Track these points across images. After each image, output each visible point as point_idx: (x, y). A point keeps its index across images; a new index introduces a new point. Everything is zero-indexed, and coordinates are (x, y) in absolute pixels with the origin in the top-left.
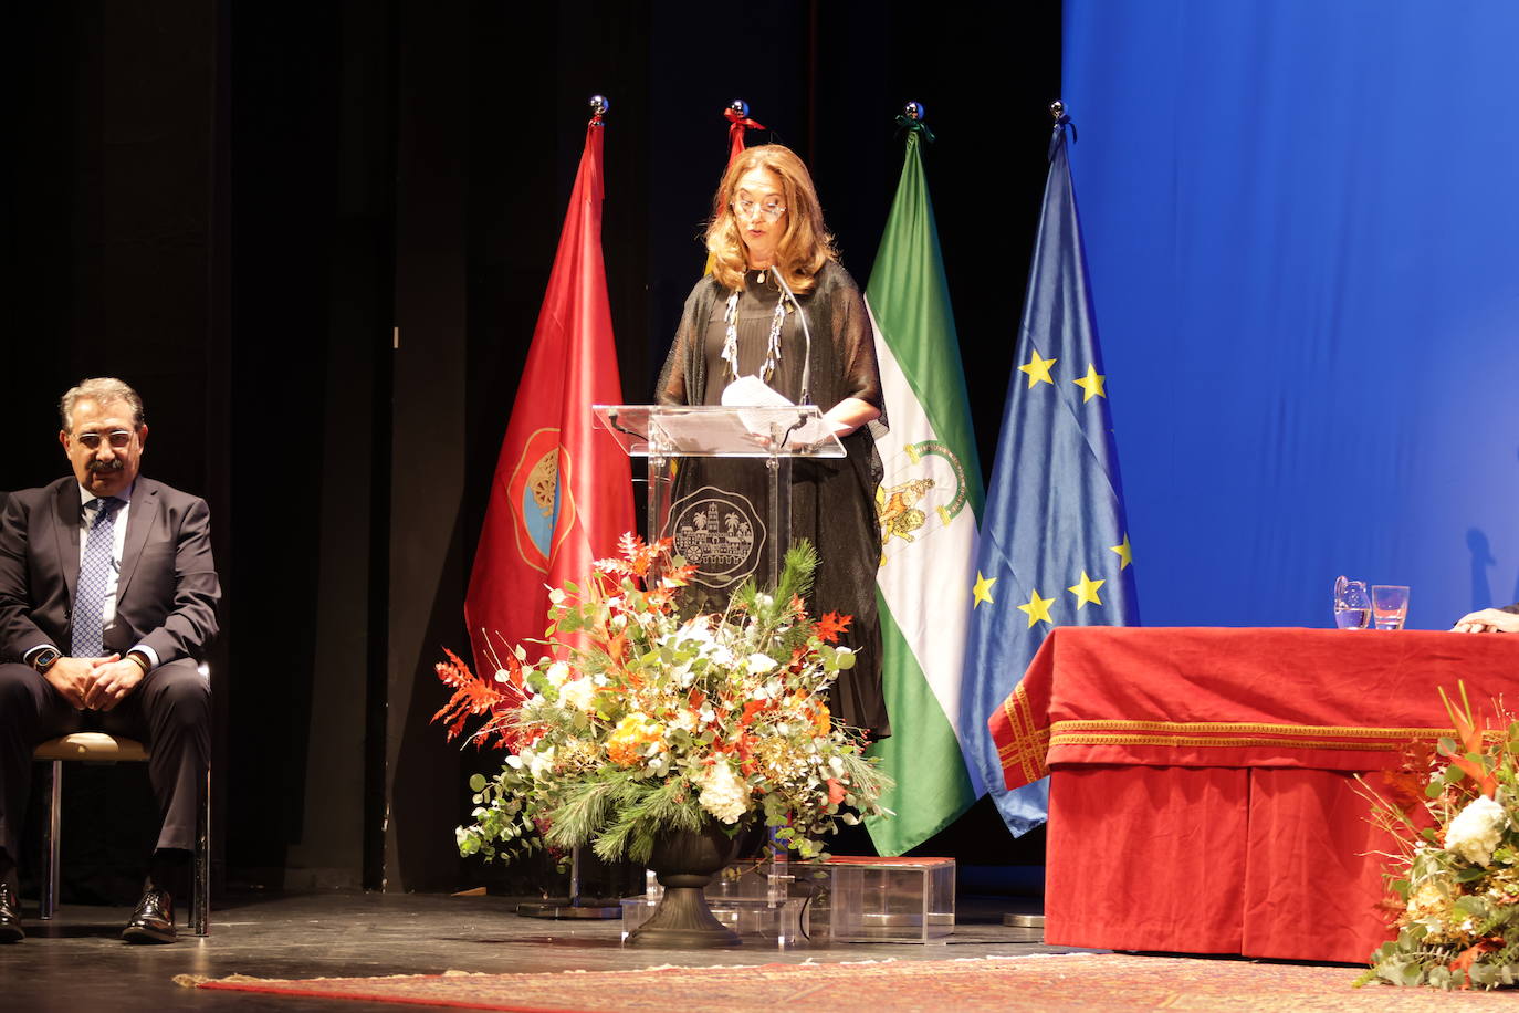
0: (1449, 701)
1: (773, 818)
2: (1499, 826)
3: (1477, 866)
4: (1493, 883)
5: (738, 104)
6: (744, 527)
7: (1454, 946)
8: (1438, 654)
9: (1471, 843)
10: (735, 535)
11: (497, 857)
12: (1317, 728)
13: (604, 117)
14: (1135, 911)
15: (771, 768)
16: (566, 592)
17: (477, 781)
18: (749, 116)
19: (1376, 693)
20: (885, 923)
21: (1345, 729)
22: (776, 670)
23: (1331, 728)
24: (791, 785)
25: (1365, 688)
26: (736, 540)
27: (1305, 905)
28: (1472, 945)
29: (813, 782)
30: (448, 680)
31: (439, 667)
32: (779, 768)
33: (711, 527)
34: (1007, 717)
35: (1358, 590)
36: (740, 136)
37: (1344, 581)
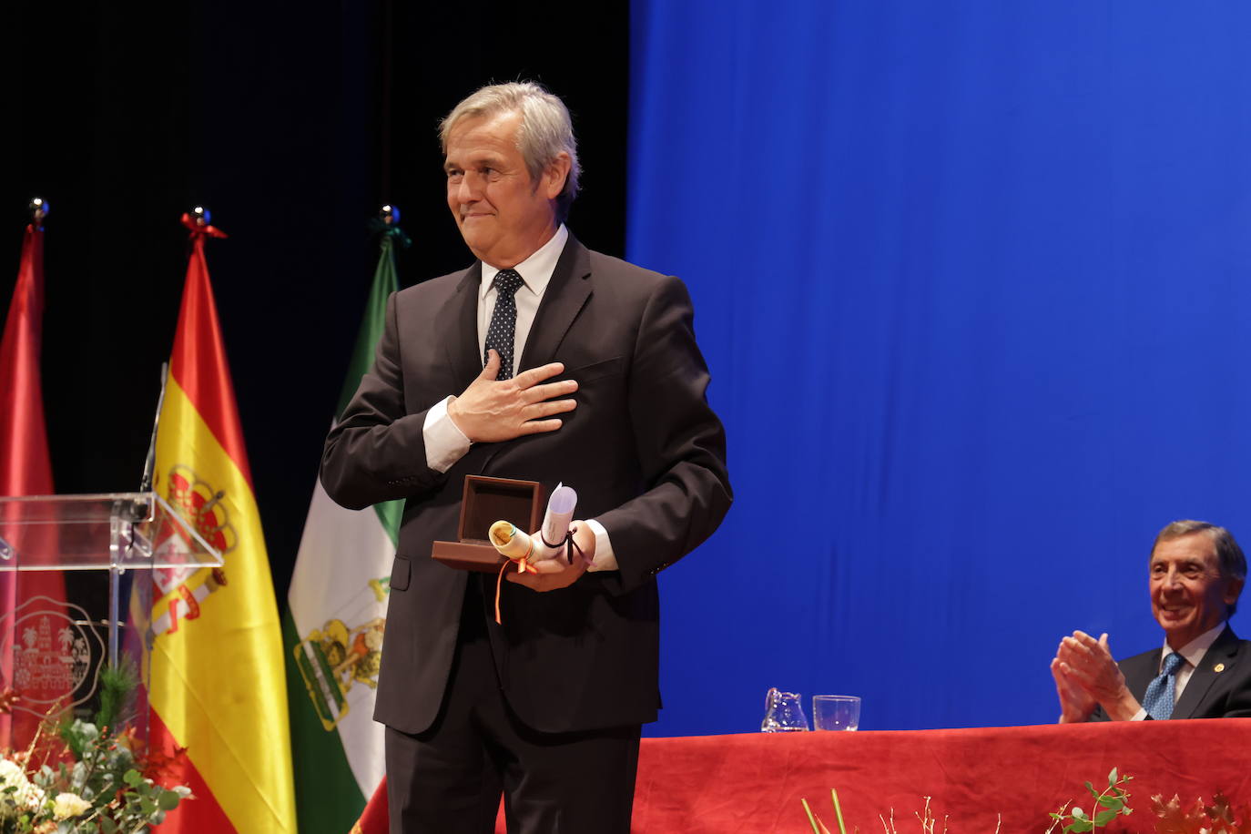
0: (814, 817)
5: (199, 210)
6: (79, 643)
8: (829, 762)
10: (69, 653)
13: (45, 220)
18: (212, 223)
19: (754, 819)
22: (90, 811)
25: (741, 814)
26: (70, 660)
33: (42, 646)
35: (791, 703)
36: (199, 245)
37: (776, 694)
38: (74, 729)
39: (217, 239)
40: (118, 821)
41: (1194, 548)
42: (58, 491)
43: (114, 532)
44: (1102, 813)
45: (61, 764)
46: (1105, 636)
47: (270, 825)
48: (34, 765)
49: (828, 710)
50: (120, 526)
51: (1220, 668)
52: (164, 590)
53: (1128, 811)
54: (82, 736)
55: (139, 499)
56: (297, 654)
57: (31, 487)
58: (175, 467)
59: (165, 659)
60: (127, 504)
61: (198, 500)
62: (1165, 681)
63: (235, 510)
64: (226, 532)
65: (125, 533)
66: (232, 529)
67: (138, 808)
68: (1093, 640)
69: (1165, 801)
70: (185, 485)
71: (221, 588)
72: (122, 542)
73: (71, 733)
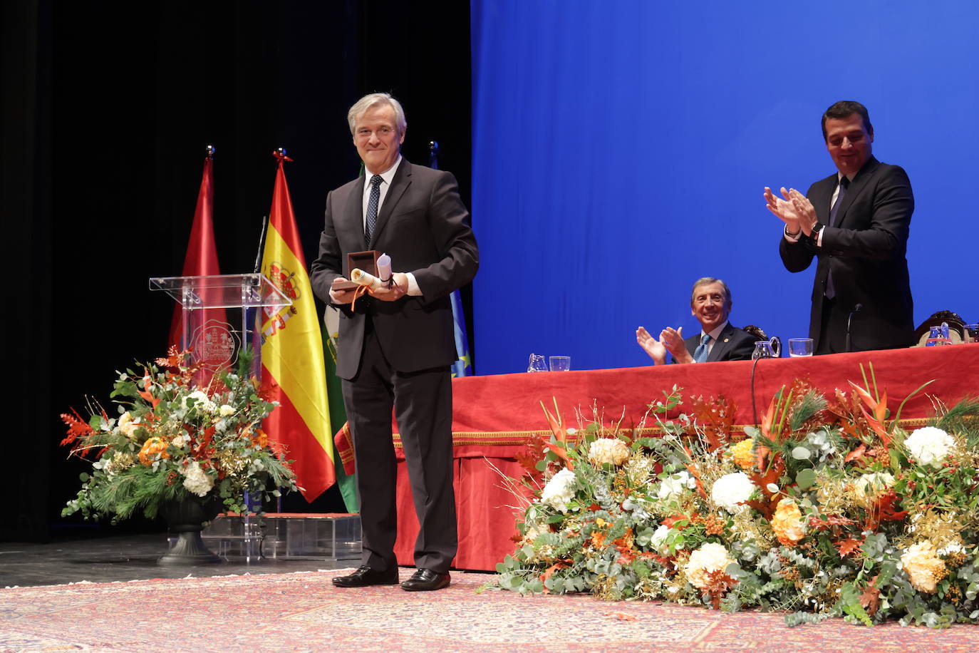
0: (547, 411)
1: (224, 494)
2: (573, 487)
3: (560, 513)
4: (569, 524)
5: (280, 149)
6: (230, 340)
7: (543, 566)
8: (553, 385)
9: (554, 498)
10: (226, 345)
11: (91, 517)
12: (491, 433)
13: (213, 155)
14: (407, 543)
15: (223, 465)
16: (128, 374)
17: (83, 476)
18: (286, 155)
19: (521, 411)
20: (352, 546)
21: (506, 433)
22: (236, 413)
23: (498, 433)
24: (235, 475)
25: (516, 408)
26: (226, 347)
27: (488, 538)
28: (554, 564)
29: (250, 474)
30: (68, 423)
31: (62, 416)
32: (228, 466)
33: (214, 341)
34: (344, 435)
35: (540, 360)
36: (281, 165)
37: (533, 356)
38: (228, 377)
39: (289, 162)
40: (248, 417)
41: (715, 288)
42: (222, 273)
43: (243, 291)
44: (669, 404)
45: (223, 392)
46: (681, 328)
47: (319, 418)
48: (210, 393)
49: (556, 362)
50: (246, 288)
51: (726, 340)
52: (269, 316)
53: (681, 403)
54: (232, 380)
55: (254, 276)
56: (328, 344)
57: (210, 272)
58: (274, 262)
59: (271, 346)
60: (249, 278)
61: (283, 277)
62: (703, 347)
63: (300, 281)
64: (296, 290)
65: (248, 291)
66: (298, 289)
67: (256, 411)
68: (675, 331)
69: (696, 398)
70: (278, 270)
71: (294, 315)
72: (247, 295)
73: (226, 379)
